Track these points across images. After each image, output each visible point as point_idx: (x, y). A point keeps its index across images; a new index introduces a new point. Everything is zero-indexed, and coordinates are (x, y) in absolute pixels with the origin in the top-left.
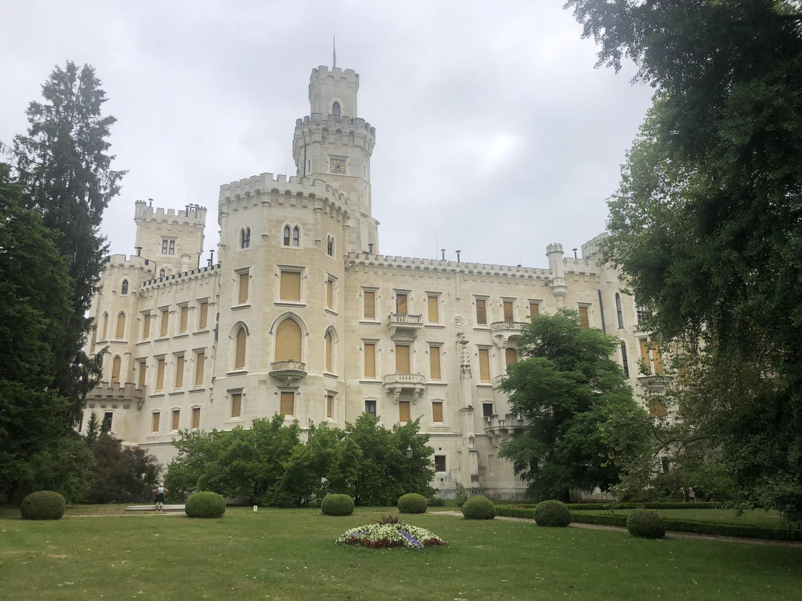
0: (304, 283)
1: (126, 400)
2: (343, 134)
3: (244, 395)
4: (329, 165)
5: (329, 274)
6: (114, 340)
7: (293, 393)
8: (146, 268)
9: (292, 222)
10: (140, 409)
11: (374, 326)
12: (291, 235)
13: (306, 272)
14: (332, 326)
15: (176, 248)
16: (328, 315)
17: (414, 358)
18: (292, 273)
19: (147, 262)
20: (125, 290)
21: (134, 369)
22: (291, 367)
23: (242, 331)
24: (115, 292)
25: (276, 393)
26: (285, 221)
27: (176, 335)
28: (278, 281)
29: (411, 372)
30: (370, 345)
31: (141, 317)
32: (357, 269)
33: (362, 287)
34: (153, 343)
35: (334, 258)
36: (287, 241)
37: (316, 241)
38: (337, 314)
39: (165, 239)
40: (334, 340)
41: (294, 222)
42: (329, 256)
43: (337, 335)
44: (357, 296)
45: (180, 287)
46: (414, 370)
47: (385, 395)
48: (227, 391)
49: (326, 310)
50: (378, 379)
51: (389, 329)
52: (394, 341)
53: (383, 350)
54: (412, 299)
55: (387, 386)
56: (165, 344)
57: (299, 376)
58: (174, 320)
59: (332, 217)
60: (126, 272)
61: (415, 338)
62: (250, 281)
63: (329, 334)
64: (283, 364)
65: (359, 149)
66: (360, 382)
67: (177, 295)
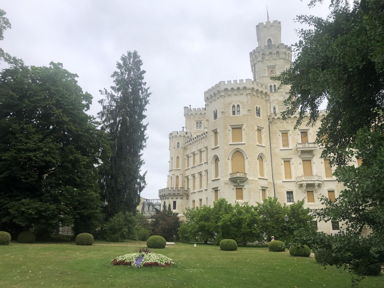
0: (243, 133)
1: (180, 195)
2: (273, 54)
3: (219, 190)
4: (267, 71)
5: (257, 126)
6: (175, 169)
7: (242, 188)
8: (186, 136)
9: (236, 103)
10: (188, 199)
11: (288, 151)
12: (236, 110)
13: (244, 127)
14: (262, 153)
15: (202, 126)
16: (259, 148)
17: (314, 166)
18: (237, 129)
19: (186, 133)
20: (178, 146)
21: (185, 181)
22: (238, 175)
23: (217, 159)
24: (174, 148)
25: (233, 189)
26: (232, 103)
27: (198, 164)
28: (230, 133)
29: (313, 174)
30: (287, 161)
31: (186, 157)
32: (276, 121)
33: (280, 131)
34: (190, 169)
35: (261, 118)
36: (234, 113)
37: (248, 110)
38: (265, 147)
39: (198, 122)
40: (264, 160)
41: (237, 103)
42: (258, 117)
43: (265, 157)
44: (278, 135)
45: (198, 142)
46: (314, 173)
47: (298, 188)
48: (212, 189)
49: (257, 145)
50: (293, 179)
51: (298, 152)
52: (301, 158)
53: (295, 164)
54: (311, 134)
55: (298, 183)
56: (195, 169)
57: (244, 180)
58: (197, 157)
59: (258, 97)
60: (178, 138)
61: (314, 155)
62: (218, 135)
63: (261, 157)
64: (234, 174)
65: (283, 59)
66: (283, 181)
67: (198, 146)
